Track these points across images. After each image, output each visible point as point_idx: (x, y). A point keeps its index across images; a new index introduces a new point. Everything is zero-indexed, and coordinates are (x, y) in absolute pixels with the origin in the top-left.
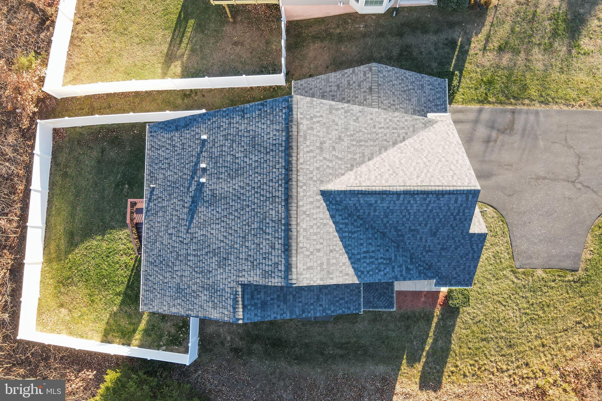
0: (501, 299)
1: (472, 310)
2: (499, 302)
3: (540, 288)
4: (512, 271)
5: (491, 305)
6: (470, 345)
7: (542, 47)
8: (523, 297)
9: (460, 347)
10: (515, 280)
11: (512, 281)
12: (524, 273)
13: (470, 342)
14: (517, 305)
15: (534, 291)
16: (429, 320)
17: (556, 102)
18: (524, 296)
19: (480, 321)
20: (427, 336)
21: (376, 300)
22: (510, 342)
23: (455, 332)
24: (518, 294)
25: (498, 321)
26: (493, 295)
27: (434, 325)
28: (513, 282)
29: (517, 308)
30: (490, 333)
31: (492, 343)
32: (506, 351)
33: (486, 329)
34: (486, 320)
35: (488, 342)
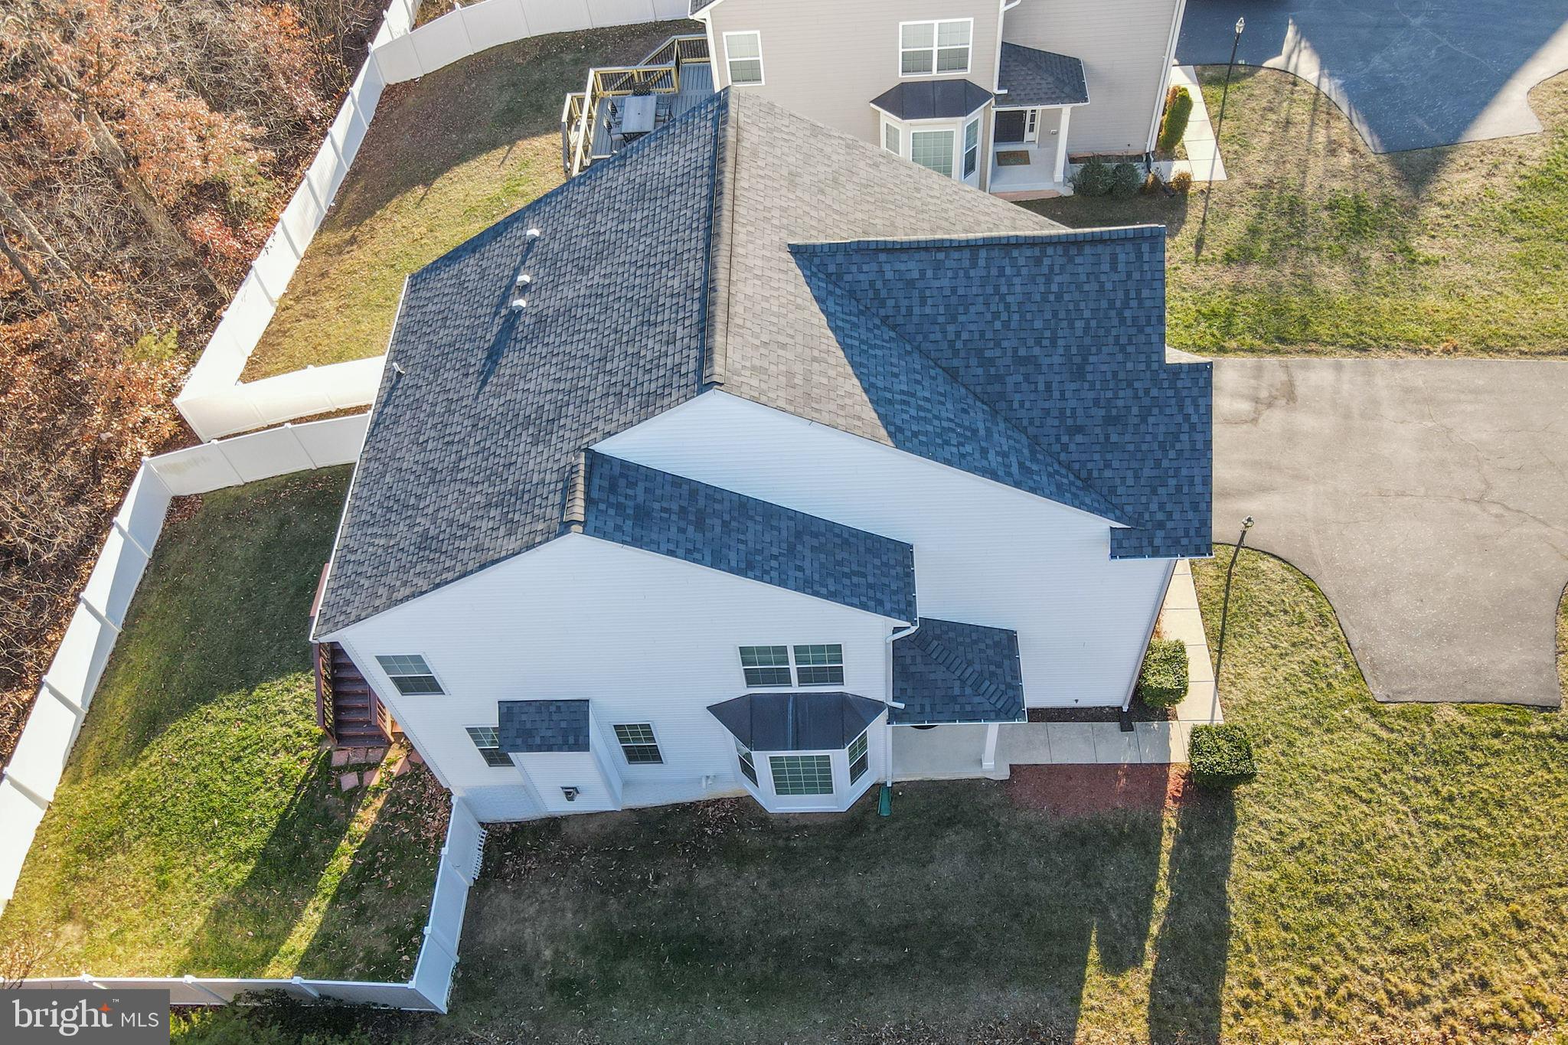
0: (1353, 784)
1: (1273, 814)
2: (1349, 791)
3: (1460, 753)
4: (1367, 709)
5: (1326, 800)
6: (1288, 915)
7: (1324, 254)
8: (1417, 780)
9: (1257, 922)
10: (1384, 734)
11: (1374, 735)
12: (1402, 715)
13: (1282, 906)
14: (1405, 800)
15: (1446, 763)
16: (1148, 845)
17: (1386, 346)
18: (1419, 774)
19: (1302, 845)
20: (1151, 891)
21: (968, 691)
22: (1409, 907)
23: (1232, 878)
24: (1400, 770)
25: (1358, 845)
26: (1325, 772)
27: (1165, 857)
28: (1380, 740)
29: (1405, 808)
30: (1342, 881)
31: (1354, 913)
32: (1402, 936)
33: (1327, 868)
34: (1319, 842)
35: (1341, 908)
